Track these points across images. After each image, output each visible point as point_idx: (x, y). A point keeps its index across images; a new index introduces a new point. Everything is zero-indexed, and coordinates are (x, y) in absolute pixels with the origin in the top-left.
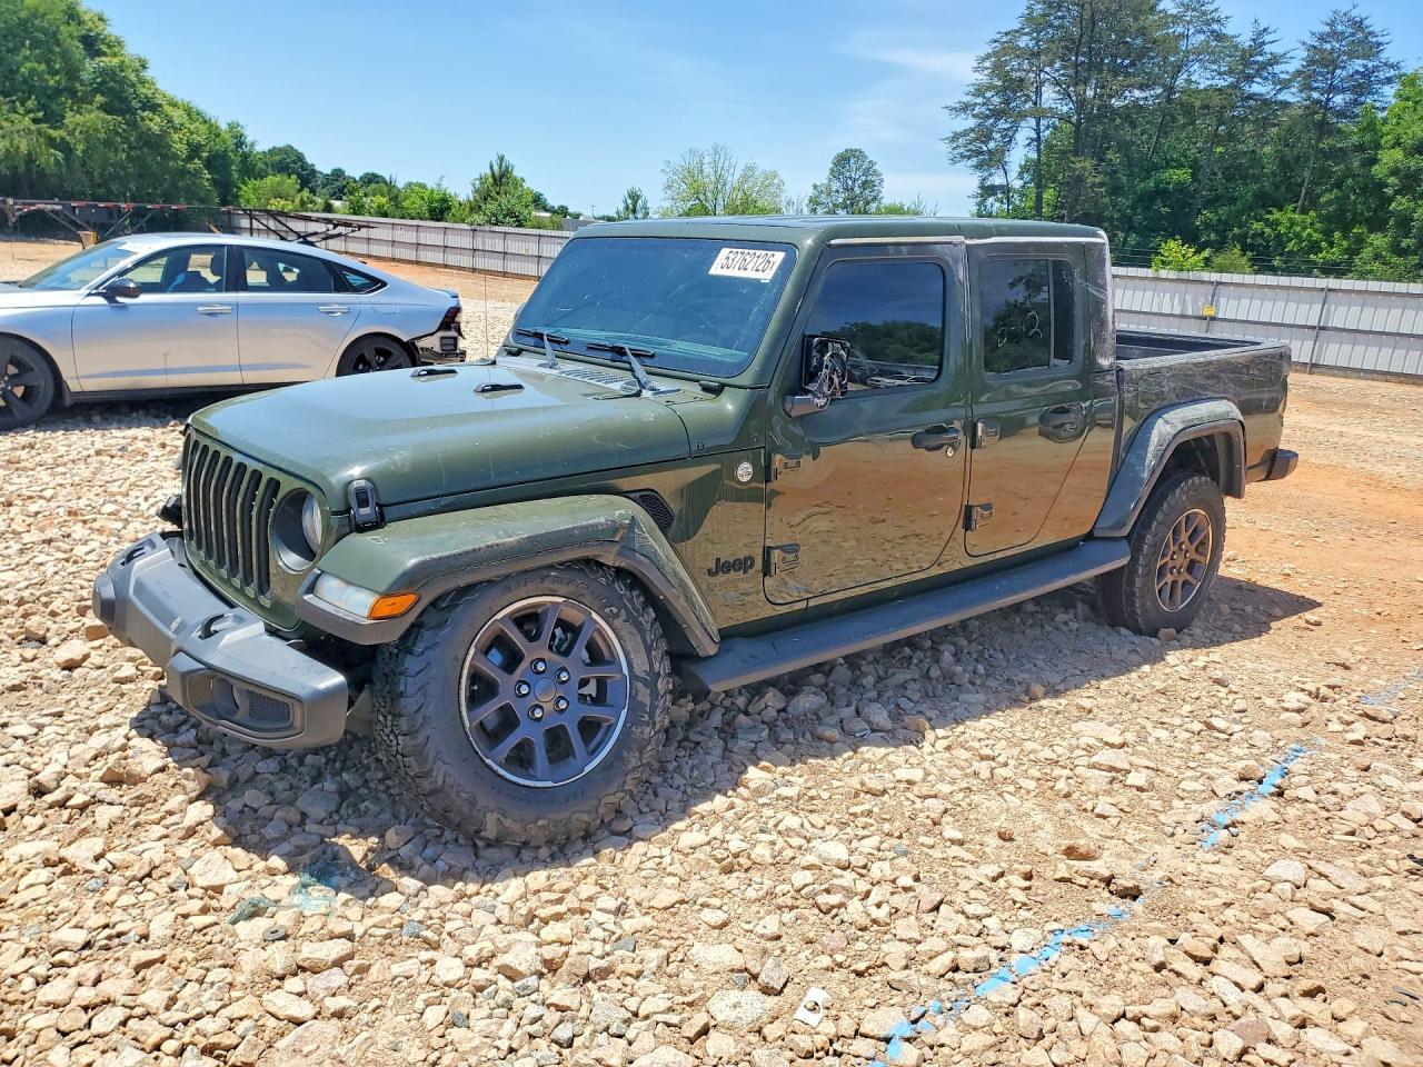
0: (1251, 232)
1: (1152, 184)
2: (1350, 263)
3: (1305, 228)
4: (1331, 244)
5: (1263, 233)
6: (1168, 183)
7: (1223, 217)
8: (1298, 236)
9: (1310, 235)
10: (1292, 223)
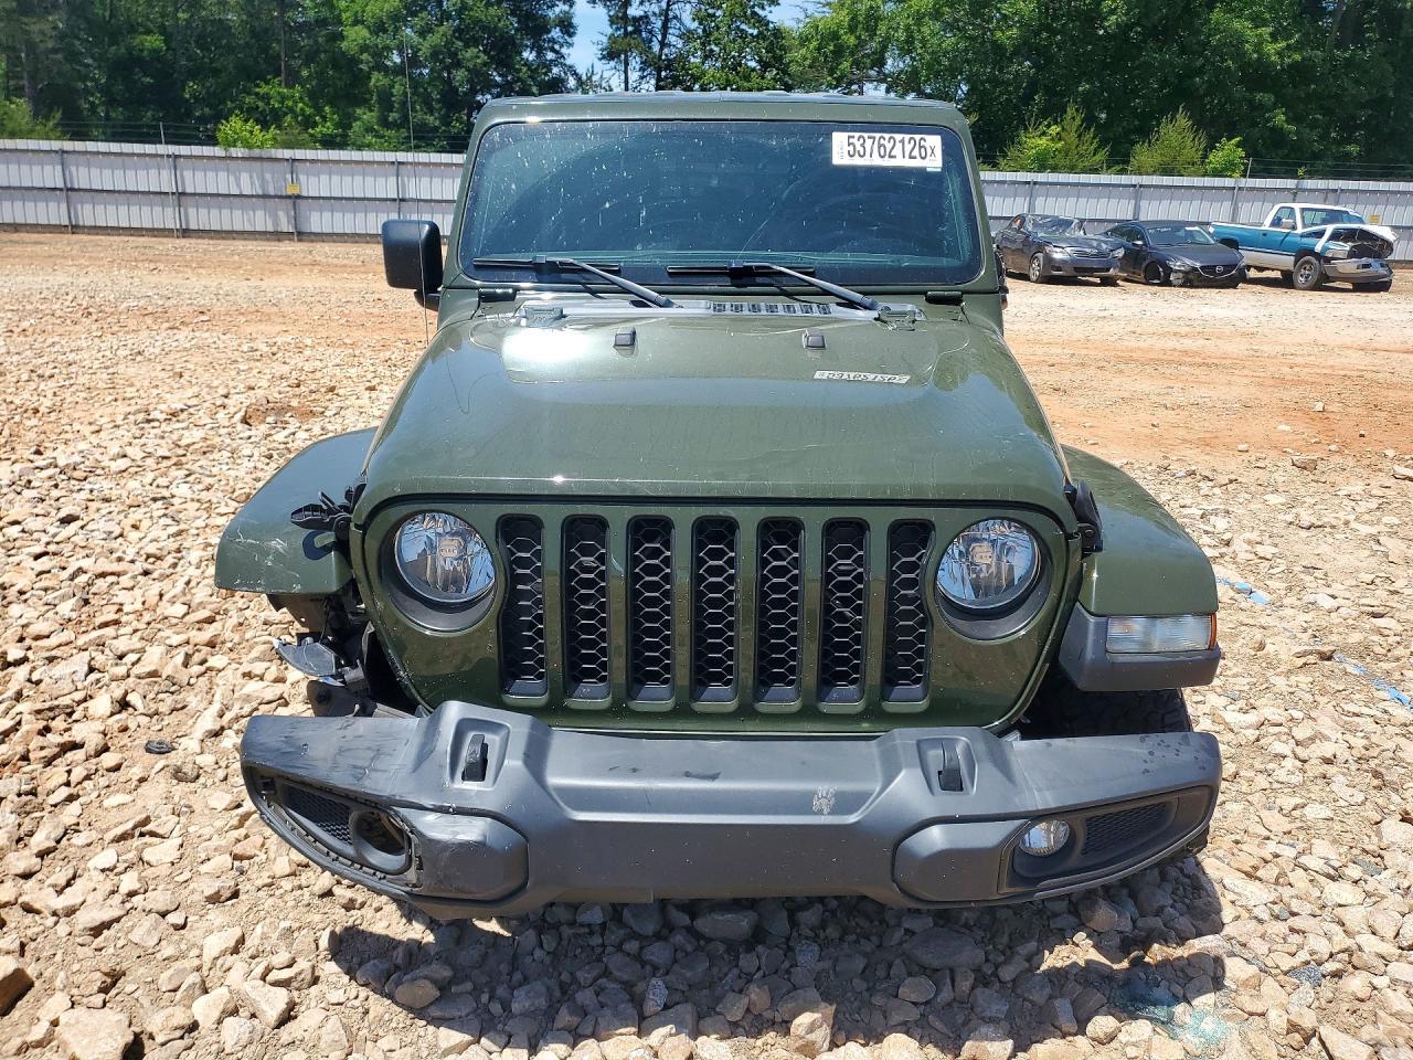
0: (245, 106)
1: (123, 50)
2: (345, 136)
3: (296, 103)
4: (324, 118)
5: (258, 107)
6: (142, 51)
7: (212, 89)
8: (291, 110)
9: (302, 109)
10: (283, 98)
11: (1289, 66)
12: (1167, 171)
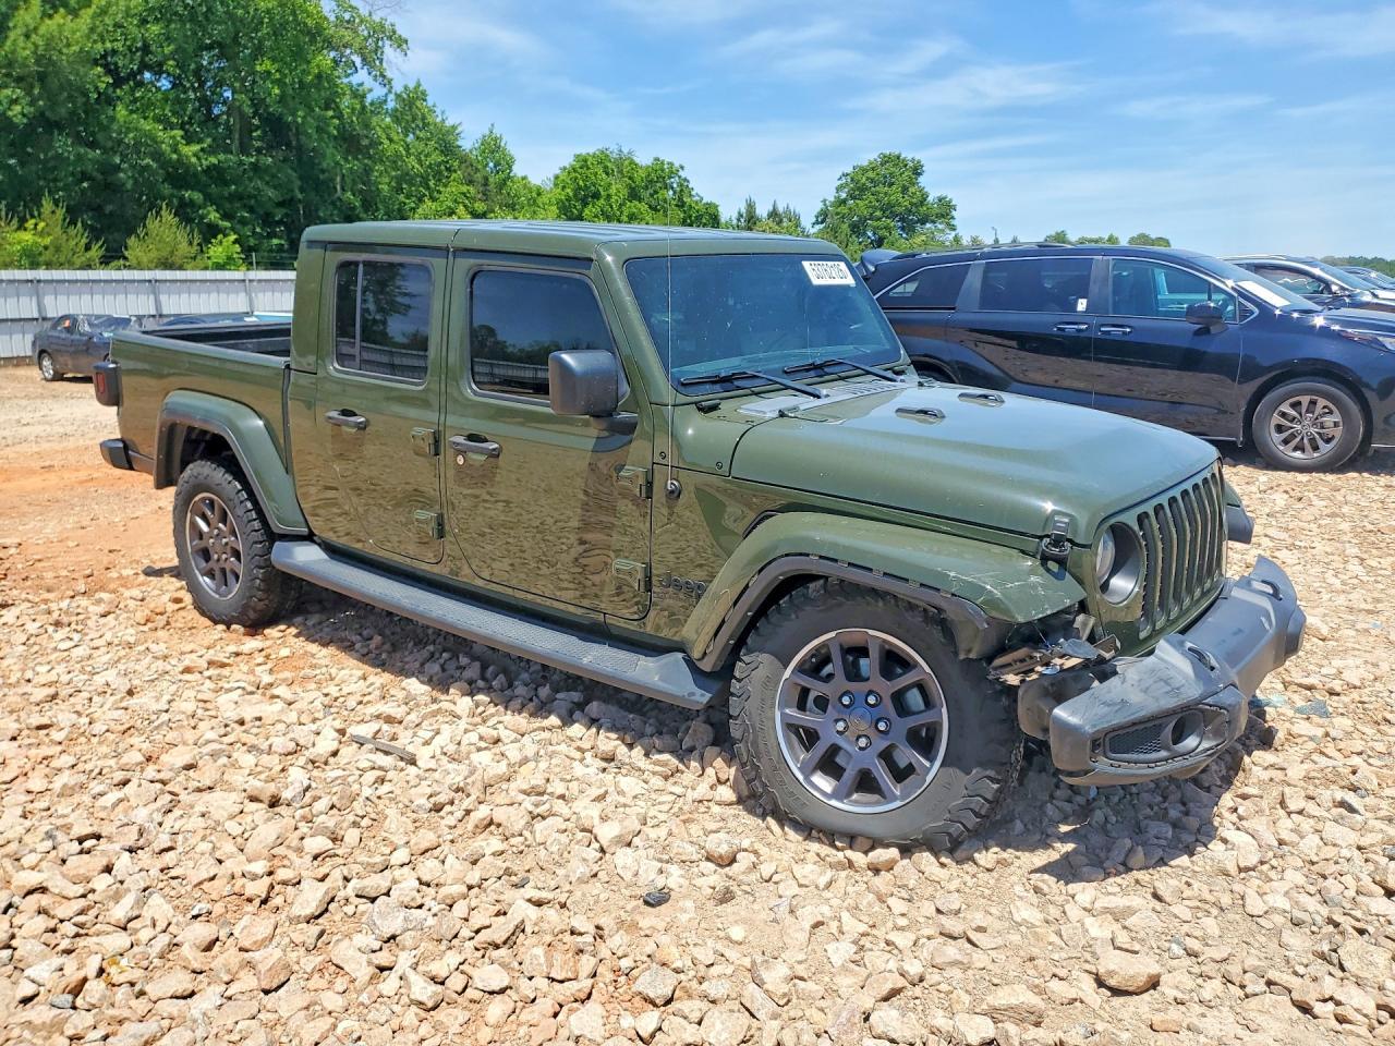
11: (208, 167)
12: (167, 265)
